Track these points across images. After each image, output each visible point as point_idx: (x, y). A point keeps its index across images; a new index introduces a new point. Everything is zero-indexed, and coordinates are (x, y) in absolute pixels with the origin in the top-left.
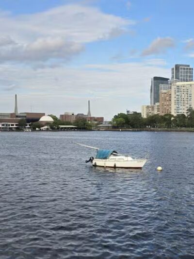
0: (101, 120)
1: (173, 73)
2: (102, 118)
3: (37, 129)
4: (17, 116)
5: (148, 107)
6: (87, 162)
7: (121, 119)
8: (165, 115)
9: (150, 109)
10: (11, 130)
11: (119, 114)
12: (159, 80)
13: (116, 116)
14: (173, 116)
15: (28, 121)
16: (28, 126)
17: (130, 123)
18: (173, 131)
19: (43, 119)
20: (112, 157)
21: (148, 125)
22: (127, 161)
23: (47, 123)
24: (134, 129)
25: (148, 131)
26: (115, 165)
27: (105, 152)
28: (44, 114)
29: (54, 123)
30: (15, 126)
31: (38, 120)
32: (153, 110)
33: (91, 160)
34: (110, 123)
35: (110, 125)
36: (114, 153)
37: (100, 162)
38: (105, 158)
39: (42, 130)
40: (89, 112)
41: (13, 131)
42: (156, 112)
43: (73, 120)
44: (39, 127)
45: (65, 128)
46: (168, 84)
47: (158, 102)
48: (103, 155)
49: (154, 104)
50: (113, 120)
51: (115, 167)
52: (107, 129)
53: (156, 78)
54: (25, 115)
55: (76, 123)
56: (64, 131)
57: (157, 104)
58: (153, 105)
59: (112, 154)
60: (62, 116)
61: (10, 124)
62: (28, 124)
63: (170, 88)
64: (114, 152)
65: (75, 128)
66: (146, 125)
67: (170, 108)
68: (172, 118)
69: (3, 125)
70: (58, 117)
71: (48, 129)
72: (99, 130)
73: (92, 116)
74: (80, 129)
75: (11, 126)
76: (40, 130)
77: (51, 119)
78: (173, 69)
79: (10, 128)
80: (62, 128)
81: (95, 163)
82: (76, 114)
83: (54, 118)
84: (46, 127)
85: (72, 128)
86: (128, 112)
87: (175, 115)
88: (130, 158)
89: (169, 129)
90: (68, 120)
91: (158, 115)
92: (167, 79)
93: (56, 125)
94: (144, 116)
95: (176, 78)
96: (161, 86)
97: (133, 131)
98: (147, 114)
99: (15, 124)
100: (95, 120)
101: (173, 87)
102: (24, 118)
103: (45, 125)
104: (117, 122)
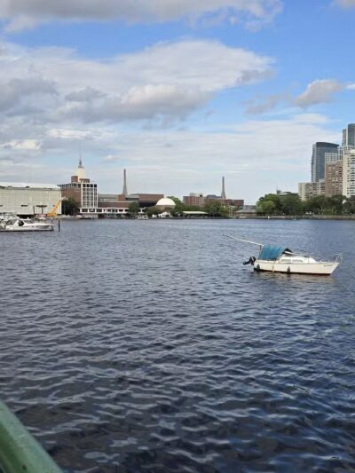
0: (240, 203)
1: (344, 137)
2: (242, 201)
3: (153, 216)
4: (127, 199)
5: (308, 185)
6: (246, 263)
7: (271, 203)
8: (334, 197)
9: (311, 188)
10: (119, 216)
11: (266, 196)
12: (323, 148)
13: (262, 198)
14: (345, 198)
15: (142, 205)
16: (142, 212)
17: (282, 208)
18: (345, 219)
19: (161, 202)
20: (284, 257)
21: (308, 211)
22: (308, 264)
23: (167, 208)
24: (288, 217)
25: (307, 218)
26: (289, 270)
27: (273, 250)
28: (162, 196)
29: (176, 207)
30: (124, 212)
31: (154, 204)
32: (315, 189)
33: (252, 261)
34: (254, 207)
35: (254, 211)
36: (287, 252)
37: (265, 265)
38: (274, 259)
39: (160, 218)
40: (223, 192)
41: (122, 218)
42: (319, 192)
43: (201, 203)
44: (156, 213)
45: (191, 215)
46: (337, 152)
47: (323, 177)
48: (271, 254)
49: (317, 180)
50: (259, 204)
51: (289, 273)
52: (250, 216)
53: (319, 144)
54: (137, 197)
55: (206, 208)
56: (190, 218)
57: (321, 181)
58: (314, 182)
59: (283, 253)
60: (186, 198)
61: (119, 208)
62: (142, 209)
63: (341, 158)
64: (287, 250)
65: (205, 215)
66: (304, 211)
67: (341, 186)
68: (344, 202)
69: (109, 210)
70: (181, 199)
71: (167, 216)
72: (237, 218)
73: (227, 198)
74: (212, 216)
75: (119, 212)
76: (158, 218)
77: (171, 203)
78: (344, 131)
79: (118, 215)
80: (187, 215)
81: (258, 266)
82: (205, 195)
83: (176, 200)
84: (165, 213)
85: (201, 215)
86: (278, 192)
87: (348, 196)
88: (312, 260)
89: (340, 217)
90: (194, 204)
91: (323, 196)
92: (336, 146)
93: (180, 211)
94: (303, 198)
95: (349, 144)
96: (327, 155)
97: (287, 219)
98: (307, 196)
99: (124, 209)
100: (232, 204)
101: (345, 157)
102: (137, 201)
103: (164, 211)
104: (264, 206)
